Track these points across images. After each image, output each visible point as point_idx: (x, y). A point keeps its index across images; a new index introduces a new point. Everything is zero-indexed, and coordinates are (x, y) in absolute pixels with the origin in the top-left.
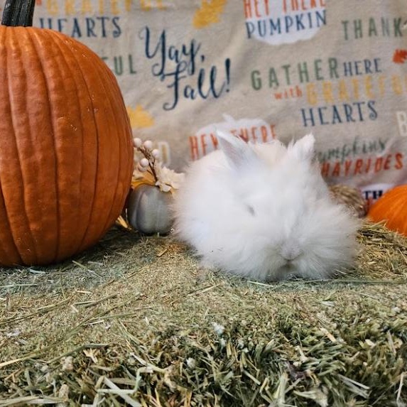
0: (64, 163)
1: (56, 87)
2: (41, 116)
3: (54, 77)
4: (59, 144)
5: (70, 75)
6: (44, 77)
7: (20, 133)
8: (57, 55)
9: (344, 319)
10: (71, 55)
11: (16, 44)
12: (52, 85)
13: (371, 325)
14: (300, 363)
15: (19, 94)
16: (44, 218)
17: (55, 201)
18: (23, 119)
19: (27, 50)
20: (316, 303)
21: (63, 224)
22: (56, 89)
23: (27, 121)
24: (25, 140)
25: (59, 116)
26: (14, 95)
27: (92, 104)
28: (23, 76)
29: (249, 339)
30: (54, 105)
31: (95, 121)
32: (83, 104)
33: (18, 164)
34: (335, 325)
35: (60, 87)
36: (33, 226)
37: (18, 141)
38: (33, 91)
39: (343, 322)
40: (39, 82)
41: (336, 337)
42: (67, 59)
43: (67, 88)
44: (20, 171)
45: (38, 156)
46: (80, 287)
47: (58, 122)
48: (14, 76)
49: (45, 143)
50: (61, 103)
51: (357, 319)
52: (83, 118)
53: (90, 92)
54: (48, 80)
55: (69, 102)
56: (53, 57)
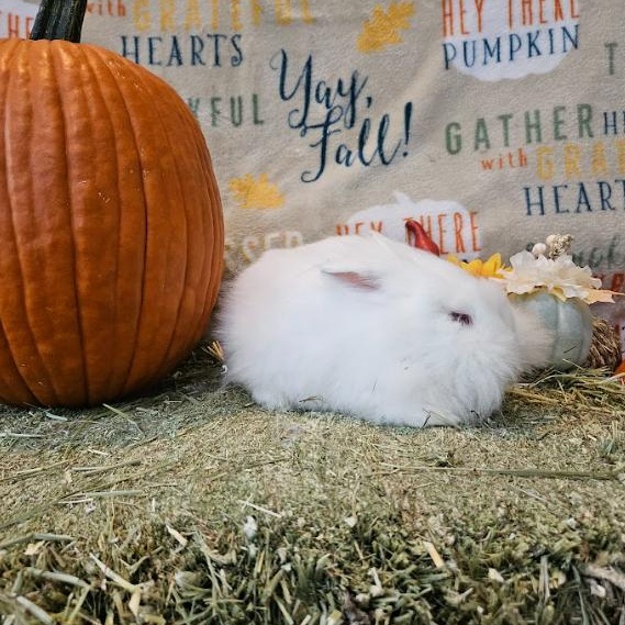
0: (86, 252)
1: (78, 132)
2: (51, 179)
3: (79, 117)
4: (79, 222)
5: (104, 114)
6: (61, 117)
7: (18, 203)
8: (87, 83)
9: (471, 530)
10: (114, 84)
11: (26, 65)
12: (73, 128)
13: (514, 545)
14: (367, 597)
15: (21, 141)
16: (59, 336)
17: (75, 310)
18: (23, 181)
20: (438, 499)
21: (89, 346)
22: (79, 136)
23: (29, 184)
24: (26, 213)
25: (80, 178)
26: (12, 144)
27: (139, 161)
28: (29, 114)
29: (296, 549)
30: (73, 161)
31: (142, 188)
32: (122, 161)
33: (15, 251)
34: (451, 539)
35: (86, 132)
36: (42, 348)
37: (15, 214)
38: (43, 138)
39: (468, 534)
40: (53, 124)
41: (445, 558)
42: (105, 90)
43: (96, 136)
44: (17, 262)
45: (45, 240)
46: (99, 445)
47: (79, 187)
48: (15, 114)
49: (57, 219)
50: (87, 159)
51: (492, 531)
52: (122, 183)
53: (139, 143)
54: (68, 121)
55: (99, 157)
56: (80, 85)
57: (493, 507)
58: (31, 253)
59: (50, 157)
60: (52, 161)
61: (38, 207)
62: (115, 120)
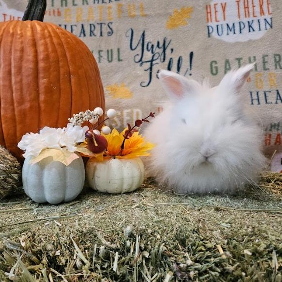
0: (45, 111)
1: (43, 58)
2: (30, 78)
3: (44, 51)
4: (42, 97)
5: (55, 51)
6: (36, 52)
7: (16, 88)
8: (48, 37)
10: (59, 38)
11: (21, 30)
12: (41, 56)
14: (185, 265)
15: (18, 62)
18: (18, 79)
19: (29, 33)
20: (217, 224)
22: (43, 59)
23: (21, 81)
24: (19, 93)
25: (43, 78)
26: (14, 63)
27: (69, 71)
28: (22, 50)
30: (41, 70)
31: (70, 83)
32: (62, 71)
33: (13, 110)
34: (226, 241)
35: (47, 58)
37: (14, 94)
38: (28, 60)
39: (234, 239)
40: (32, 54)
41: (224, 250)
42: (55, 40)
43: (51, 60)
44: (14, 115)
45: (27, 105)
47: (43, 82)
48: (16, 50)
50: (47, 69)
51: (246, 238)
52: (61, 81)
53: (69, 63)
54: (39, 54)
55: (52, 69)
56: (45, 38)
57: (246, 228)
58: (20, 111)
59: (31, 68)
60: (31, 70)
61: (25, 91)
62: (59, 53)
